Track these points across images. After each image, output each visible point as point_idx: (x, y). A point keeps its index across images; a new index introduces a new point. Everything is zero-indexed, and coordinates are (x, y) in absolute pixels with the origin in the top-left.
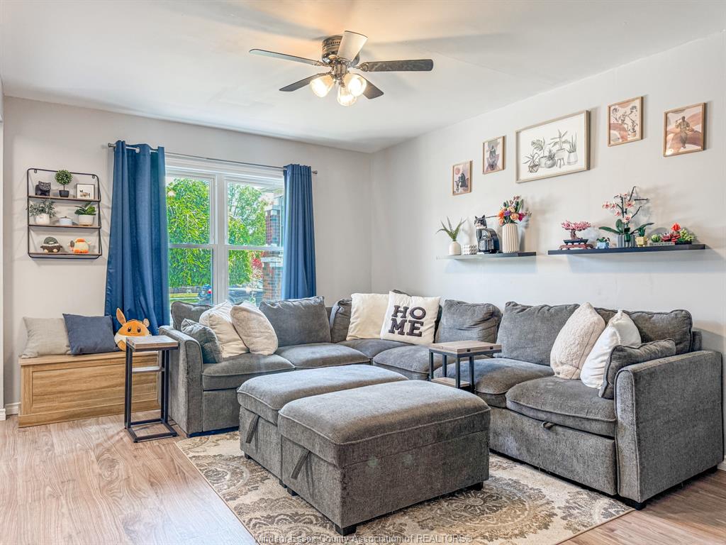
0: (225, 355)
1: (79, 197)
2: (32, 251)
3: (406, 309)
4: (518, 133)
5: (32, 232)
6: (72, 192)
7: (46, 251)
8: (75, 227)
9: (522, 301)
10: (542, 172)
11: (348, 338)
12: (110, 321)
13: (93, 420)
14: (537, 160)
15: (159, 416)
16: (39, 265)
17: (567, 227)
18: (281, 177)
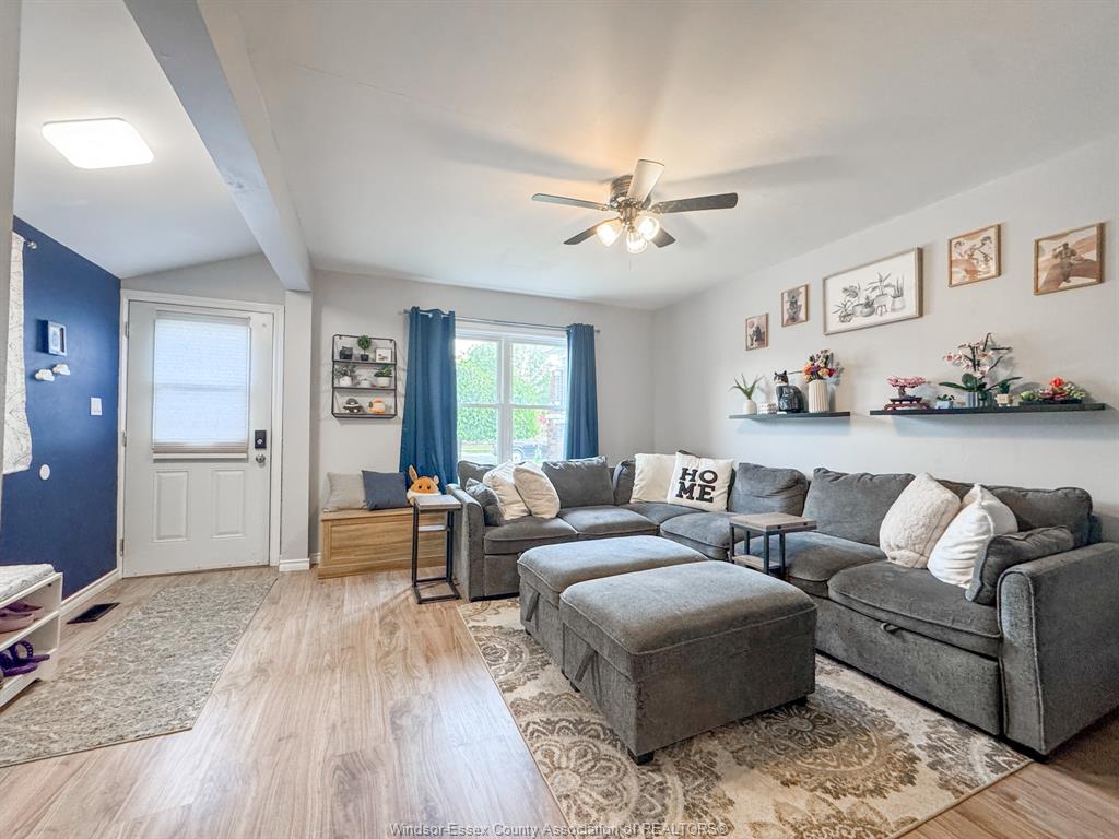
0: (507, 517)
1: (378, 361)
2: (336, 411)
3: (695, 471)
4: (825, 280)
5: (336, 394)
6: (371, 356)
7: (348, 411)
8: (374, 389)
9: (834, 468)
10: (857, 321)
11: (632, 501)
12: (404, 478)
13: (385, 574)
14: (851, 308)
15: (444, 574)
16: (342, 424)
17: (895, 383)
18: (563, 336)
